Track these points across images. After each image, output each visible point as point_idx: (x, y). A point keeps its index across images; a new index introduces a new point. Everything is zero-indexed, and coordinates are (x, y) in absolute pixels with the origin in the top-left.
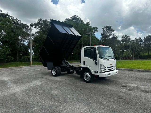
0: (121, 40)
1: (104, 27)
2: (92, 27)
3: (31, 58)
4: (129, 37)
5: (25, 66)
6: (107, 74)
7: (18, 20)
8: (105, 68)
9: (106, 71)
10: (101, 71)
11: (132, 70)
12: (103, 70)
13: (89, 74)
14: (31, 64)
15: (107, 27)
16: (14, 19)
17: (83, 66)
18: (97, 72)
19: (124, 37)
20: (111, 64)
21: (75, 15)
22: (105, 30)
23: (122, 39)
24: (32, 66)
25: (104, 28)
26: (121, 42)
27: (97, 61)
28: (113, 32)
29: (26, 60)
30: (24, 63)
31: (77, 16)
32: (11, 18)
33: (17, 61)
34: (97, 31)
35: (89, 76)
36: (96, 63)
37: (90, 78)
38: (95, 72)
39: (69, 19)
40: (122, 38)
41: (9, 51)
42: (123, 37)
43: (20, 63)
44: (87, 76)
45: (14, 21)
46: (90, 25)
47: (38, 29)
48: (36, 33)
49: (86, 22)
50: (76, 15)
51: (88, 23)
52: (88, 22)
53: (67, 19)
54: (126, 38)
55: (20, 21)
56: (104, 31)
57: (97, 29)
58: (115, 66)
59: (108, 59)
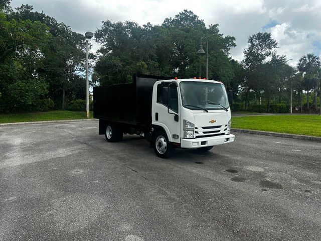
0: (298, 67)
1: (252, 37)
2: (224, 38)
3: (88, 104)
4: (318, 59)
5: (75, 120)
6: (198, 142)
7: (65, 25)
8: (196, 128)
9: (196, 135)
10: (185, 134)
11: (291, 137)
12: (189, 132)
13: (165, 141)
14: (88, 116)
15: (259, 36)
16: (57, 23)
17: (154, 122)
18: (178, 138)
19: (306, 60)
20: (213, 122)
21: (186, 11)
22: (256, 42)
23: (299, 64)
24: (88, 120)
25: (252, 39)
26: (296, 71)
27: (178, 113)
28: (275, 47)
29: (79, 108)
30: (74, 112)
31: (191, 13)
32: (52, 22)
33: (63, 110)
34: (234, 45)
35: (165, 143)
36: (176, 118)
37: (165, 148)
38: (175, 136)
39: (172, 19)
40: (300, 61)
41: (43, 88)
42: (302, 59)
43: (67, 113)
44: (160, 144)
45: (57, 29)
46: (218, 31)
47: (103, 44)
48: (99, 51)
49: (209, 26)
50: (188, 11)
51: (214, 29)
52: (215, 26)
53: (167, 20)
54: (309, 63)
55: (69, 28)
56: (254, 45)
57: (234, 42)
58: (226, 126)
59: (206, 110)
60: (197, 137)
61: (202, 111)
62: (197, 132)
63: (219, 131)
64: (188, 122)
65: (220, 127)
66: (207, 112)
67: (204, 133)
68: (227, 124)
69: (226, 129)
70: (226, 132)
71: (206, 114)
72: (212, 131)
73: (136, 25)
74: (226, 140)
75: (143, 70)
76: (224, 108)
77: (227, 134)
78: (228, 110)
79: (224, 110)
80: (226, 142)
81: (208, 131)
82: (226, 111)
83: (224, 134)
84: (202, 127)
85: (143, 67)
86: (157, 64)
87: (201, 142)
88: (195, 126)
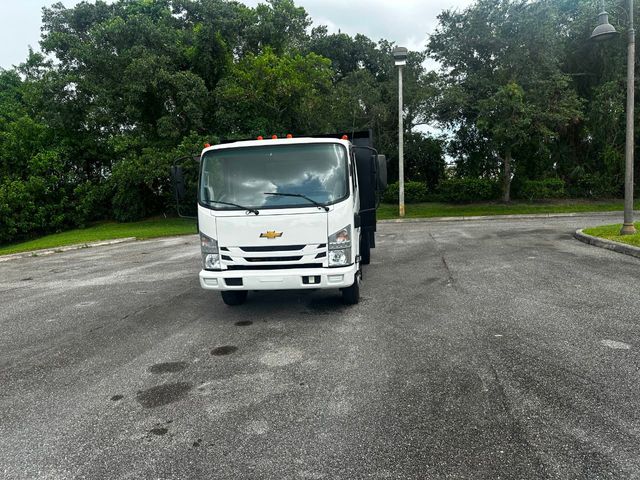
3: (401, 190)
6: (217, 280)
7: (387, 43)
8: (223, 249)
14: (402, 212)
16: (372, 44)
55: (394, 45)
58: (323, 246)
59: (255, 211)
60: (231, 268)
61: (243, 213)
62: (228, 258)
63: (299, 258)
64: (205, 237)
65: (300, 247)
66: (257, 213)
67: (249, 259)
68: (326, 241)
69: (323, 254)
70: (325, 261)
71: (252, 218)
72: (285, 256)
74: (312, 280)
75: (512, 102)
76: (316, 205)
77: (330, 267)
78: (330, 207)
79: (315, 209)
80: (312, 285)
81: (264, 257)
82: (323, 210)
83: (320, 265)
84: (242, 248)
85: (510, 97)
86: (564, 80)
87: (226, 279)
88: (220, 245)
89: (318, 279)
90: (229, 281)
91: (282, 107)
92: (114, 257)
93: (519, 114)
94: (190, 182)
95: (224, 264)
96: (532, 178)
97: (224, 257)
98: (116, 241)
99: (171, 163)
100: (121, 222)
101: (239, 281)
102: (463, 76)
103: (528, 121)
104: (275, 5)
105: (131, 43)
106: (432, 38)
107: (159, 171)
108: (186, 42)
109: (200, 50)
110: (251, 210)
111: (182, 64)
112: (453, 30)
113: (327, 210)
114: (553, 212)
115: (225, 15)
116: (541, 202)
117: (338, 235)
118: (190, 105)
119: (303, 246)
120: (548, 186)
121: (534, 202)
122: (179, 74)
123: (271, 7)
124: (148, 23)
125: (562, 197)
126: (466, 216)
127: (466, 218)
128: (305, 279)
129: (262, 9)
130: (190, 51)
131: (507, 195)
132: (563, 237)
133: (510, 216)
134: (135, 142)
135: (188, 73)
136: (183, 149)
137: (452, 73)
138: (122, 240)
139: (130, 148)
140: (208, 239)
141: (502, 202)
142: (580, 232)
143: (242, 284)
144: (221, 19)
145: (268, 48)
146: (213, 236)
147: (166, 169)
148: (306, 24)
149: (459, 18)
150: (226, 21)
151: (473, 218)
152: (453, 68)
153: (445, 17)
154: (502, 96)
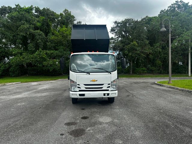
8: (78, 85)
10: (71, 89)
20: (94, 81)
31: (182, 2)
39: (166, 9)
53: (162, 11)
58: (110, 84)
59: (88, 73)
60: (80, 91)
61: (85, 74)
62: (80, 88)
63: (102, 88)
64: (72, 81)
66: (89, 74)
67: (86, 88)
69: (109, 87)
70: (110, 89)
72: (98, 87)
73: (132, 20)
74: (106, 95)
75: (135, 47)
76: (107, 72)
77: (111, 91)
78: (112, 73)
79: (107, 73)
80: (106, 96)
81: (90, 87)
82: (109, 74)
83: (108, 90)
84: (84, 85)
85: (134, 45)
86: (147, 42)
87: (79, 94)
88: (77, 83)
89: (108, 94)
90: (80, 95)
91: (68, 44)
92: (18, 88)
93: (136, 50)
94: (38, 65)
95: (78, 90)
96: (137, 68)
97: (78, 87)
98: (14, 83)
99: (32, 58)
100: (12, 77)
101: (83, 95)
102: (120, 39)
103: (139, 52)
104: (65, 14)
105: (21, 20)
106: (112, 28)
107: (28, 61)
108: (38, 21)
109: (43, 25)
110: (87, 73)
111: (36, 28)
112: (117, 26)
113: (111, 74)
114: (144, 77)
115: (52, 15)
116: (141, 74)
117: (114, 81)
118: (40, 41)
119: (104, 84)
120: (142, 70)
121: (139, 74)
122: (36, 31)
123: (64, 14)
124: (27, 15)
125: (146, 73)
126: (122, 77)
127: (121, 78)
128: (104, 94)
129: (61, 15)
130: (38, 24)
131: (131, 72)
132: (152, 84)
133: (133, 78)
134: (20, 51)
135: (39, 31)
136: (37, 54)
137: (117, 38)
138: (16, 83)
139: (18, 53)
140: (73, 82)
141: (130, 74)
142: (156, 82)
143: (84, 96)
144: (51, 16)
145: (64, 26)
146: (75, 81)
147: (30, 60)
148: (74, 20)
149: (119, 23)
150: (52, 17)
151: (123, 78)
152: (117, 37)
153: (116, 22)
154: (132, 45)
